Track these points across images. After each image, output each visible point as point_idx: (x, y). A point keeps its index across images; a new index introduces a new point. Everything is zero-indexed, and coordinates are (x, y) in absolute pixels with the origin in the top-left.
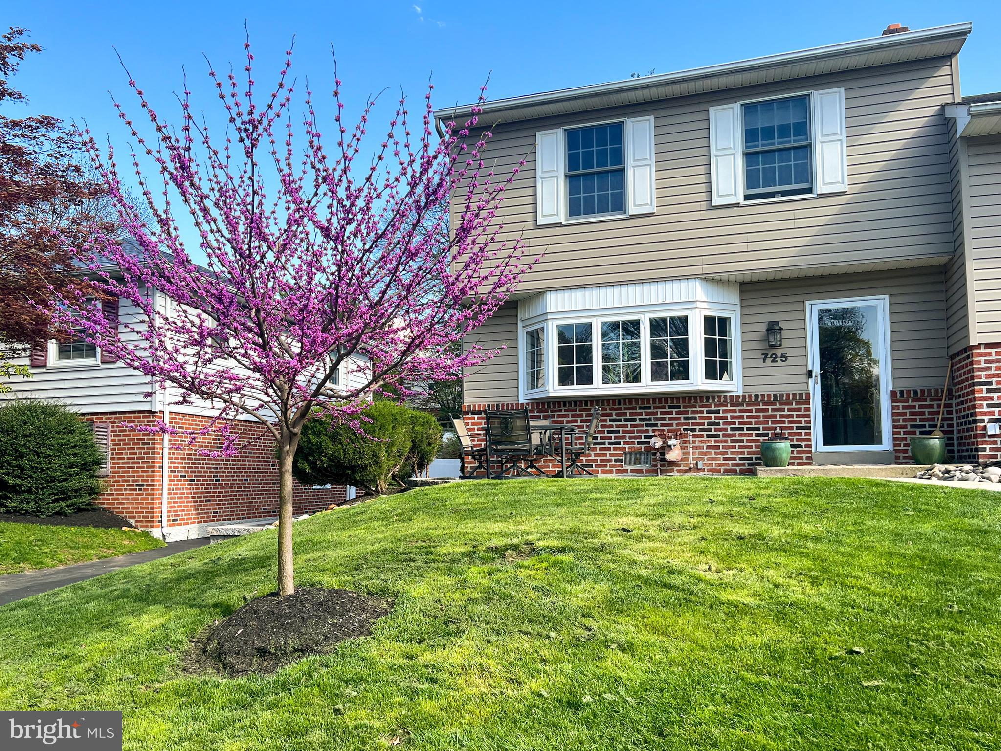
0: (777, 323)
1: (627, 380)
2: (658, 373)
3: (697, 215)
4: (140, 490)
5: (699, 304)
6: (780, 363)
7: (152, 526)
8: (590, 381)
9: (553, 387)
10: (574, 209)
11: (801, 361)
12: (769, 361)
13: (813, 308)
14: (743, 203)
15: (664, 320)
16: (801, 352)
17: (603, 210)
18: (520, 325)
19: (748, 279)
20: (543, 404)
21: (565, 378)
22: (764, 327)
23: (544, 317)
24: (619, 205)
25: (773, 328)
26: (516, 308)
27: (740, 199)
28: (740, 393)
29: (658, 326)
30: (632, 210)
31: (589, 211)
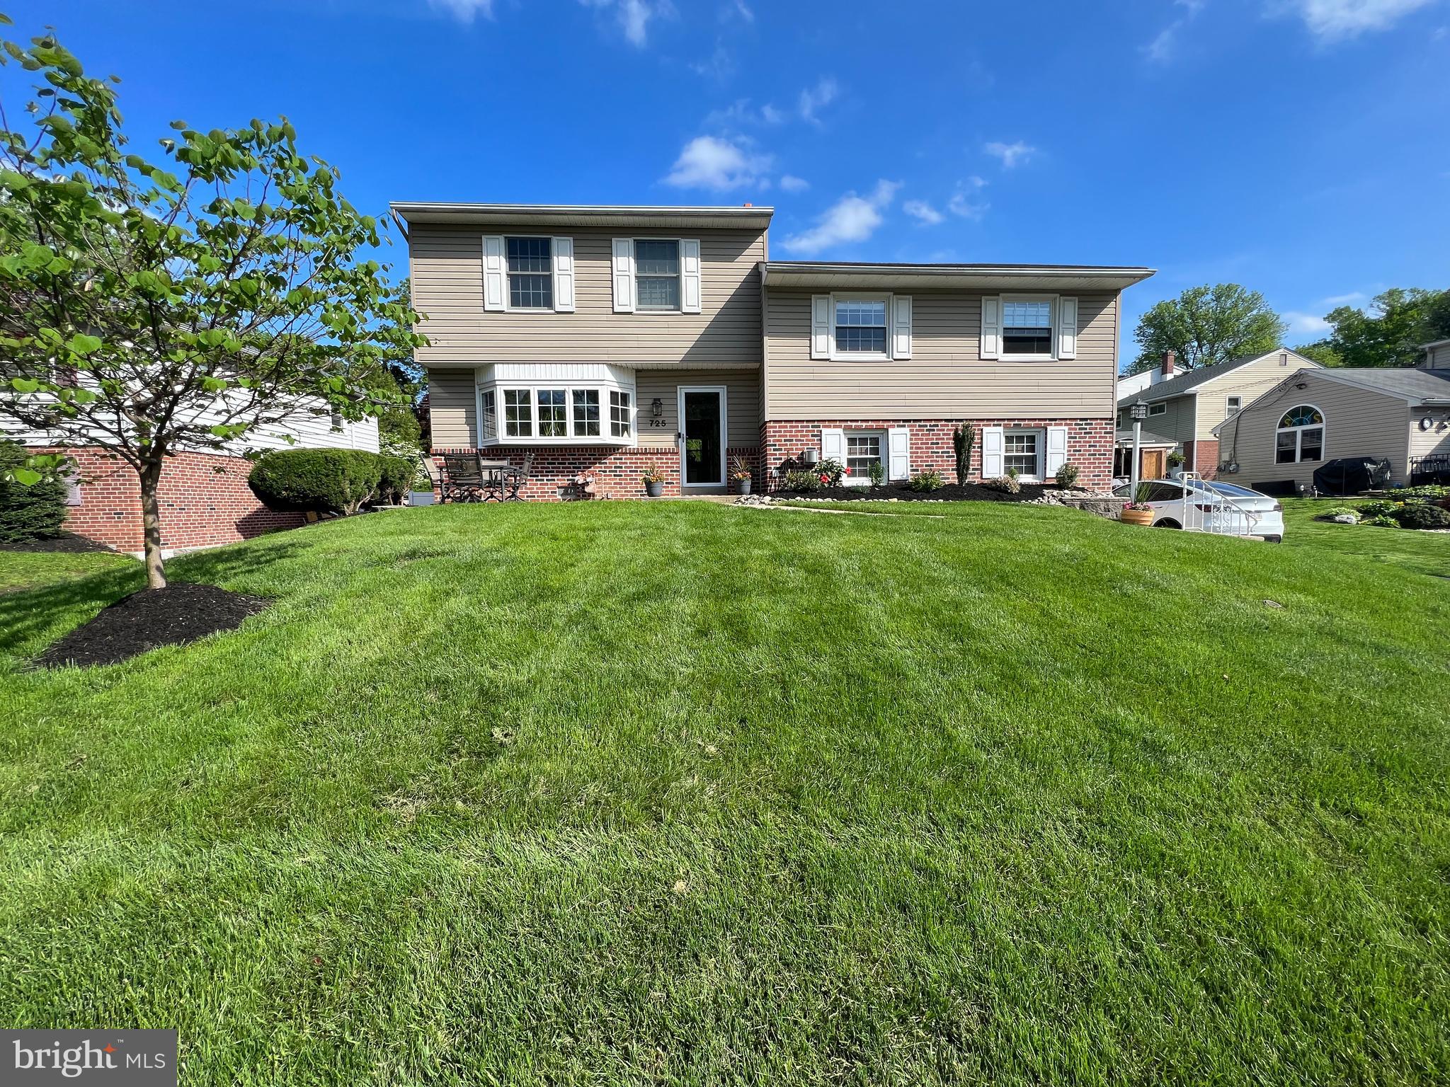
0: (659, 400)
1: (557, 434)
2: (580, 429)
3: (604, 318)
4: (119, 518)
5: (605, 382)
6: (661, 427)
7: (136, 550)
8: (529, 433)
9: (503, 438)
10: (515, 301)
11: (674, 426)
12: (654, 425)
13: (682, 391)
14: (635, 312)
15: (583, 392)
16: (673, 420)
17: (537, 304)
18: (477, 388)
19: (640, 368)
20: (497, 450)
21: (511, 430)
22: (651, 402)
23: (493, 383)
24: (549, 302)
25: (657, 403)
26: (473, 374)
27: (633, 309)
28: (636, 447)
29: (578, 395)
30: (558, 308)
31: (526, 304)
